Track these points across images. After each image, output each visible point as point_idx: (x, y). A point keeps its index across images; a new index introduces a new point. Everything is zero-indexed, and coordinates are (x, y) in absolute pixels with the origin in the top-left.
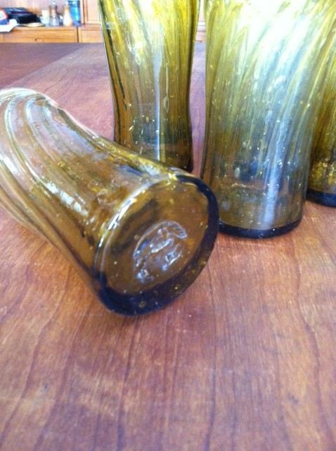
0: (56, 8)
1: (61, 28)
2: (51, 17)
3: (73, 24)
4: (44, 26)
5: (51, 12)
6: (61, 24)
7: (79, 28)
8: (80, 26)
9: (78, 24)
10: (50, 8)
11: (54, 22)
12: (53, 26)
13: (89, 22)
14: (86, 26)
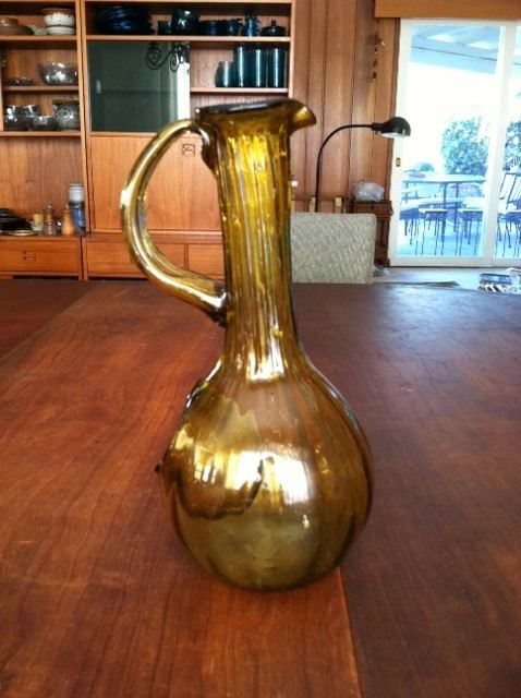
0: (53, 211)
1: (60, 238)
2: (46, 224)
3: (75, 233)
4: (36, 234)
5: (45, 218)
6: (59, 232)
7: (84, 240)
8: (85, 236)
9: (82, 233)
10: (44, 213)
11: (50, 230)
12: (48, 236)
13: (96, 230)
14: (93, 235)
